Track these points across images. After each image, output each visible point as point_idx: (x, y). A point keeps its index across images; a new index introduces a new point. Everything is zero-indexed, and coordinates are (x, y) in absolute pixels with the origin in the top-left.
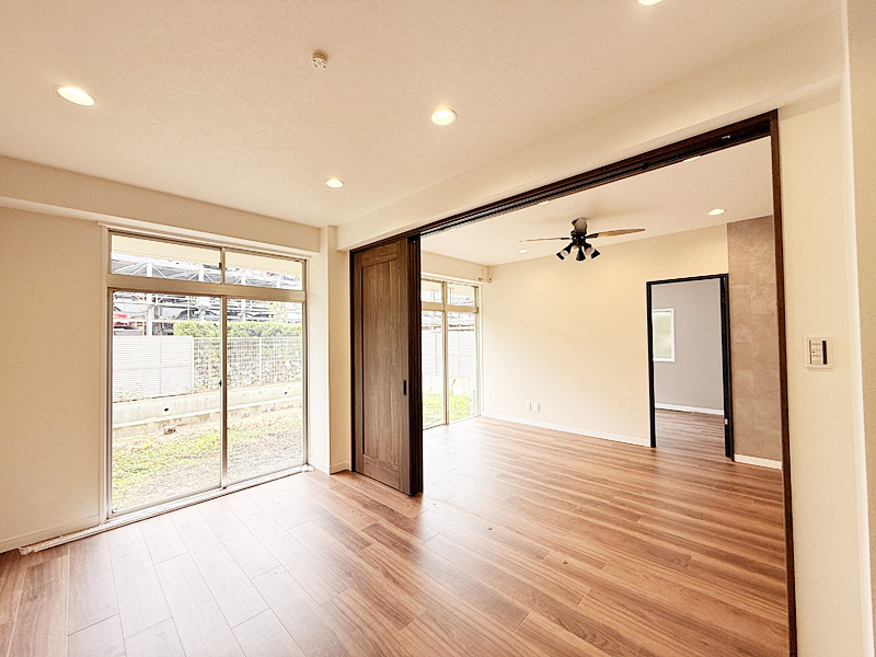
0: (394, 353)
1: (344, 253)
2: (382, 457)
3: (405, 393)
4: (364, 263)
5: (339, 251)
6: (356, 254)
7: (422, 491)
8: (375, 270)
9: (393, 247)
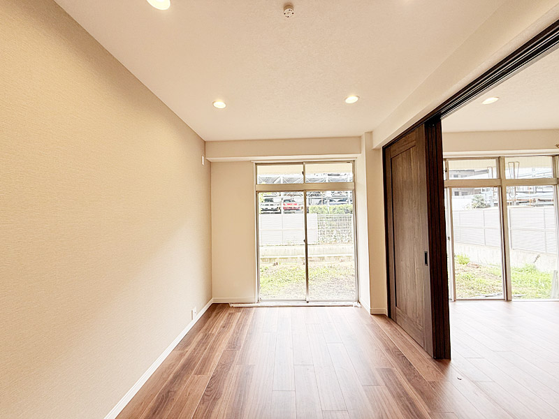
0: (416, 227)
1: (378, 150)
2: (410, 314)
3: (426, 262)
4: (393, 154)
5: (374, 149)
6: (386, 149)
7: (450, 359)
8: (400, 159)
9: (413, 135)
